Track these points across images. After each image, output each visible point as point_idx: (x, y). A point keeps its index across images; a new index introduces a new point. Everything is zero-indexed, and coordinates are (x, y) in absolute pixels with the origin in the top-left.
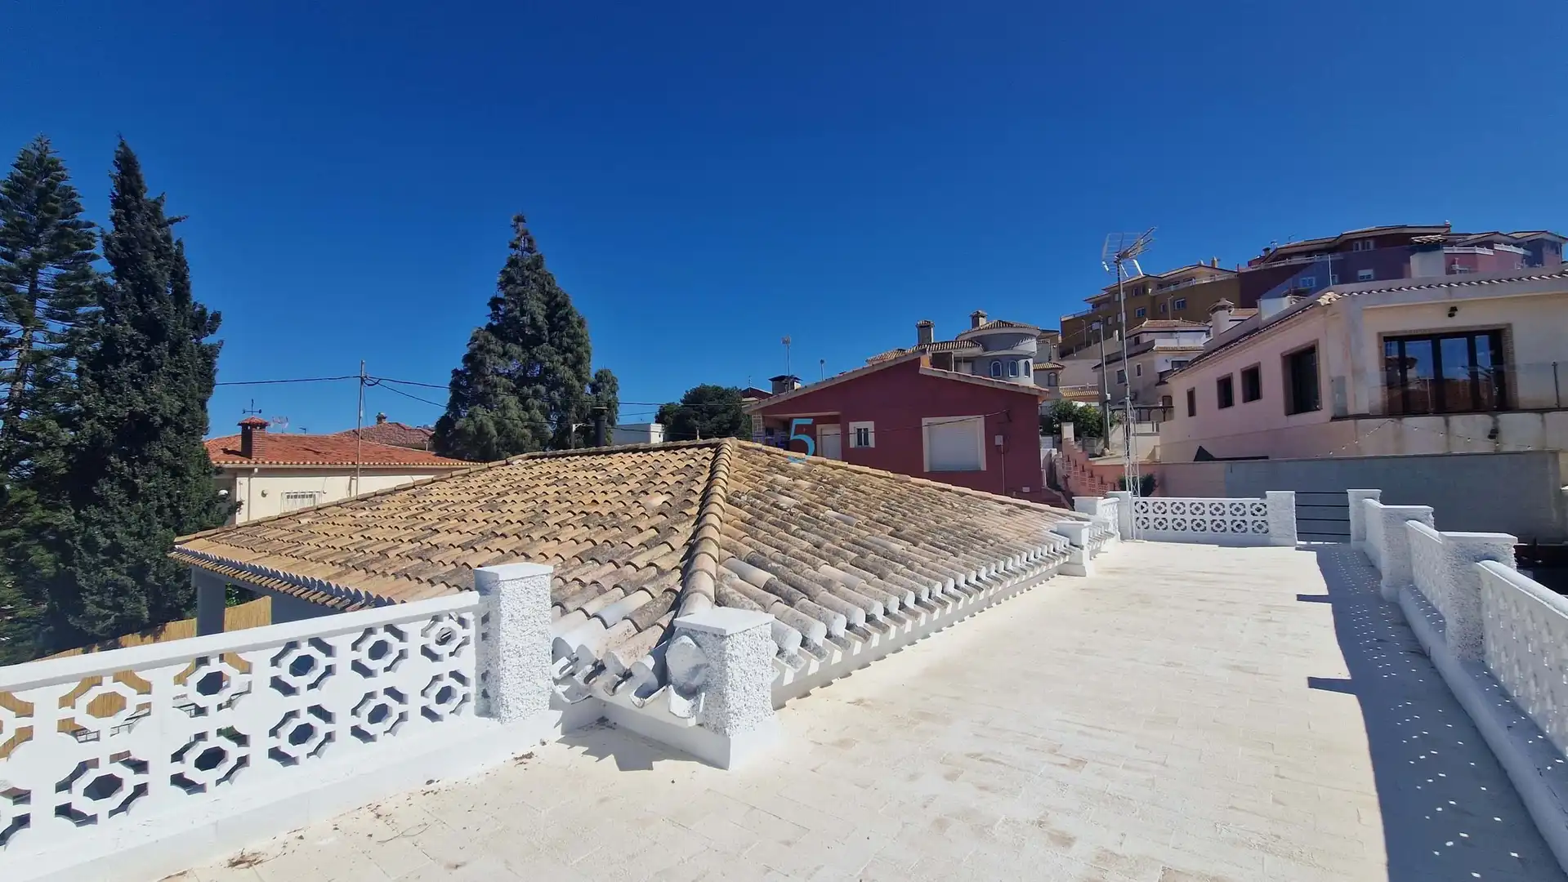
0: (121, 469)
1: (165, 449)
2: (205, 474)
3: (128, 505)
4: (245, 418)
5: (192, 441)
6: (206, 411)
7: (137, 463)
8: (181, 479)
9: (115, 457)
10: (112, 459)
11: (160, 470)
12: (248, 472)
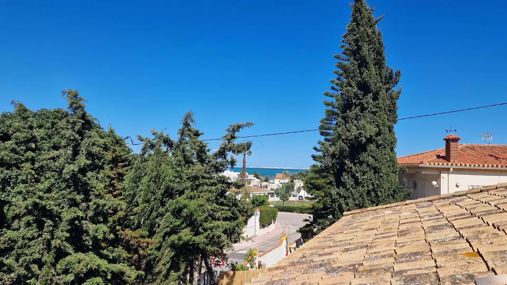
0: (351, 168)
1: (370, 157)
2: (393, 172)
3: (355, 188)
4: (446, 136)
5: (384, 152)
6: (394, 134)
7: (358, 165)
8: (378, 175)
9: (348, 161)
10: (346, 162)
11: (368, 168)
12: (447, 170)
